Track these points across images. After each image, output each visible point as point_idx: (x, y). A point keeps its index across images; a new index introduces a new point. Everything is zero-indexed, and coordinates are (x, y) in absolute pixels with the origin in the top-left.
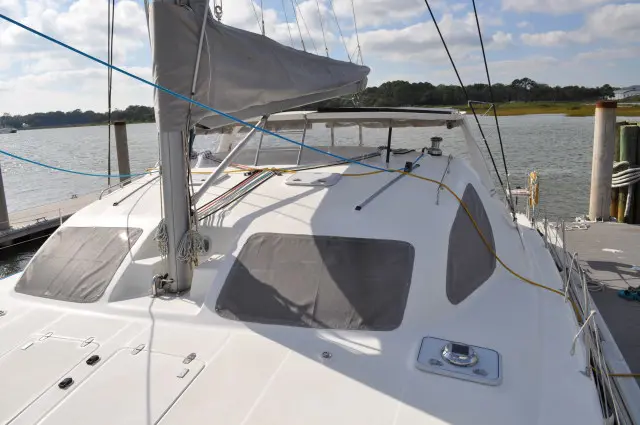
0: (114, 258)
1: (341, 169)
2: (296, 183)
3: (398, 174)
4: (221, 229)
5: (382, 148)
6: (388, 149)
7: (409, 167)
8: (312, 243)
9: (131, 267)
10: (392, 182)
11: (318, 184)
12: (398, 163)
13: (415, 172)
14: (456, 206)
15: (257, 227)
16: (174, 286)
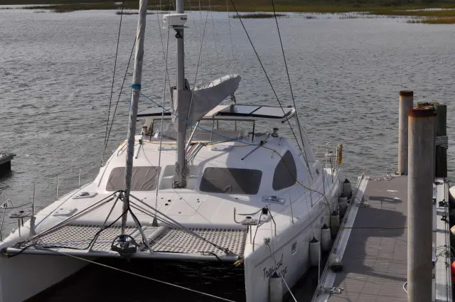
0: (154, 177)
1: (232, 144)
2: (215, 149)
3: (256, 147)
4: (193, 166)
5: (250, 133)
6: (253, 133)
7: (262, 143)
8: (228, 171)
9: (163, 179)
10: (253, 151)
11: (226, 150)
12: (257, 141)
13: (265, 145)
14: (280, 159)
15: (207, 165)
16: (180, 185)
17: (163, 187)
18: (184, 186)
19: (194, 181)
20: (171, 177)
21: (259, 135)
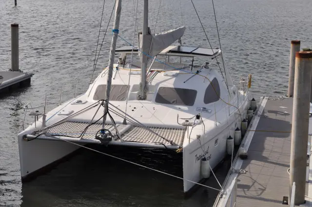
0: (125, 92)
1: (178, 72)
2: (167, 75)
3: (194, 74)
4: (151, 86)
5: (190, 65)
6: (192, 65)
7: (198, 72)
8: (174, 89)
9: (131, 94)
10: (192, 77)
11: (174, 76)
12: (195, 70)
13: (200, 73)
14: (209, 83)
15: (161, 85)
16: (142, 98)
17: (131, 99)
18: (145, 99)
19: (152, 95)
20: (136, 92)
21: (196, 67)
